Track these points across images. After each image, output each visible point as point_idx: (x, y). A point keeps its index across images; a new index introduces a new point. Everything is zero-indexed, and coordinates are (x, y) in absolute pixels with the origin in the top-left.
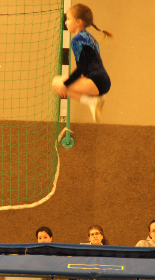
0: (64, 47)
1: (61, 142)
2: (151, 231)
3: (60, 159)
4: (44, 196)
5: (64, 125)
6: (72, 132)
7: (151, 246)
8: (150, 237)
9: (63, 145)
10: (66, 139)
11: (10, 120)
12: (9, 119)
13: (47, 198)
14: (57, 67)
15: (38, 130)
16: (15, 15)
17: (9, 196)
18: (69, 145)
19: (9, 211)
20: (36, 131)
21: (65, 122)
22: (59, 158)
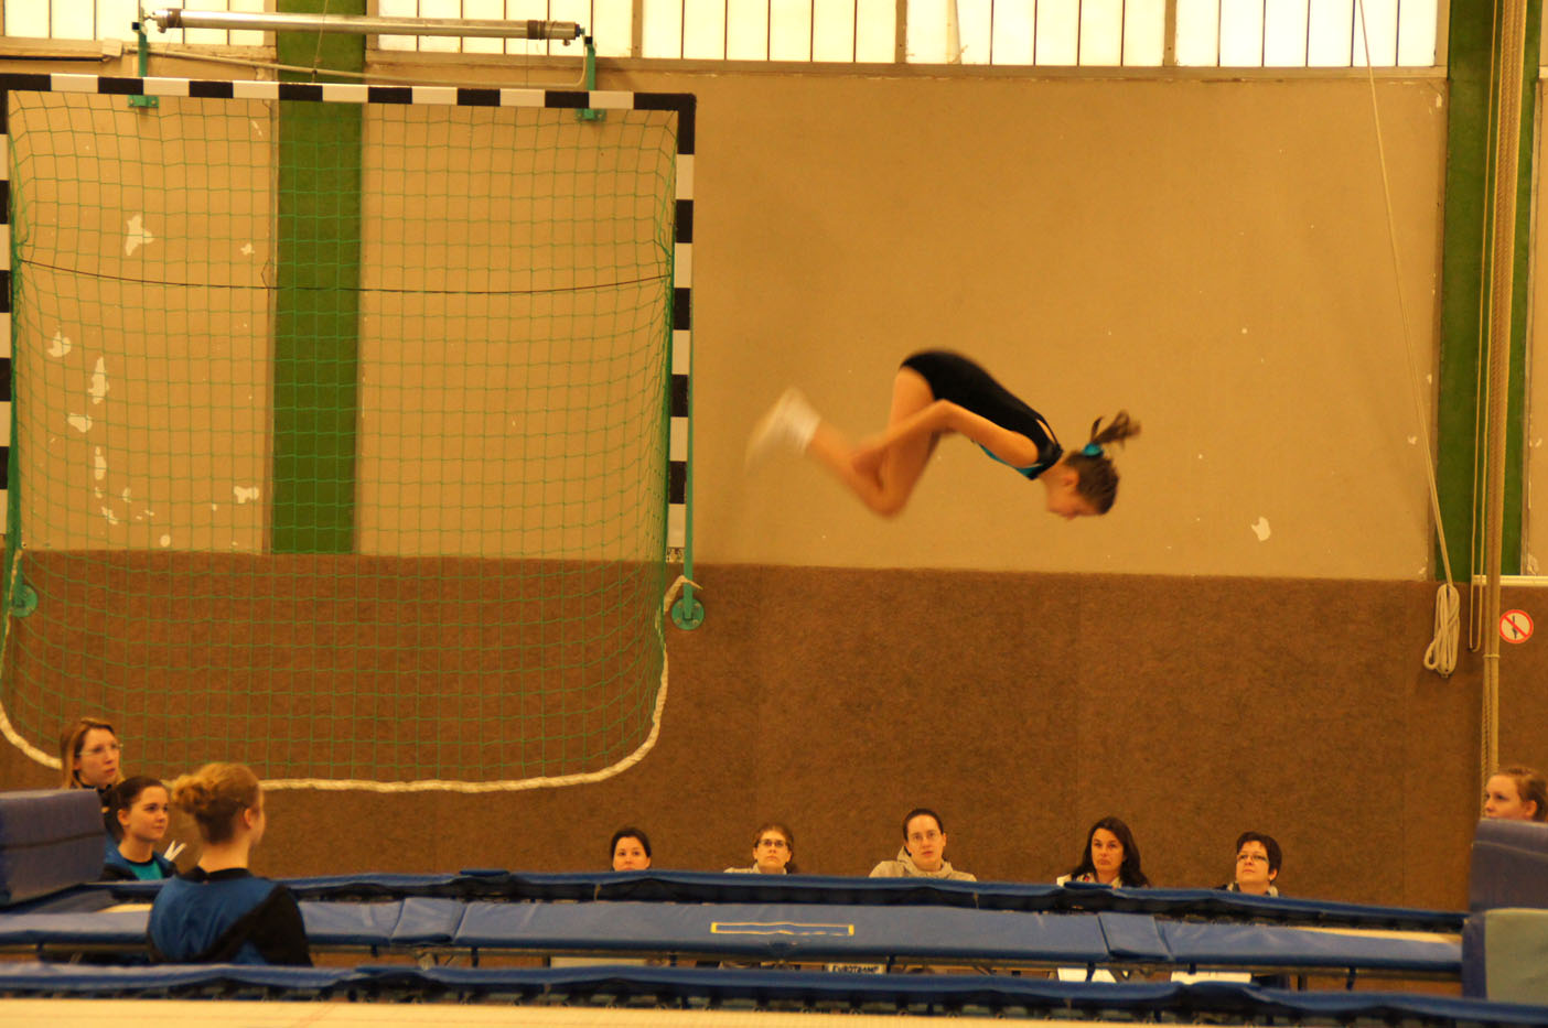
0: (675, 372)
1: (670, 613)
2: (910, 837)
3: (670, 655)
4: (630, 751)
5: (677, 570)
6: (699, 587)
7: (910, 876)
8: (906, 850)
9: (677, 620)
10: (682, 606)
11: (539, 560)
12: (538, 556)
13: (637, 756)
14: (659, 422)
15: (612, 583)
16: (550, 294)
17: (541, 754)
18: (692, 619)
19: (541, 789)
20: (605, 586)
21: (681, 561)
22: (665, 655)
